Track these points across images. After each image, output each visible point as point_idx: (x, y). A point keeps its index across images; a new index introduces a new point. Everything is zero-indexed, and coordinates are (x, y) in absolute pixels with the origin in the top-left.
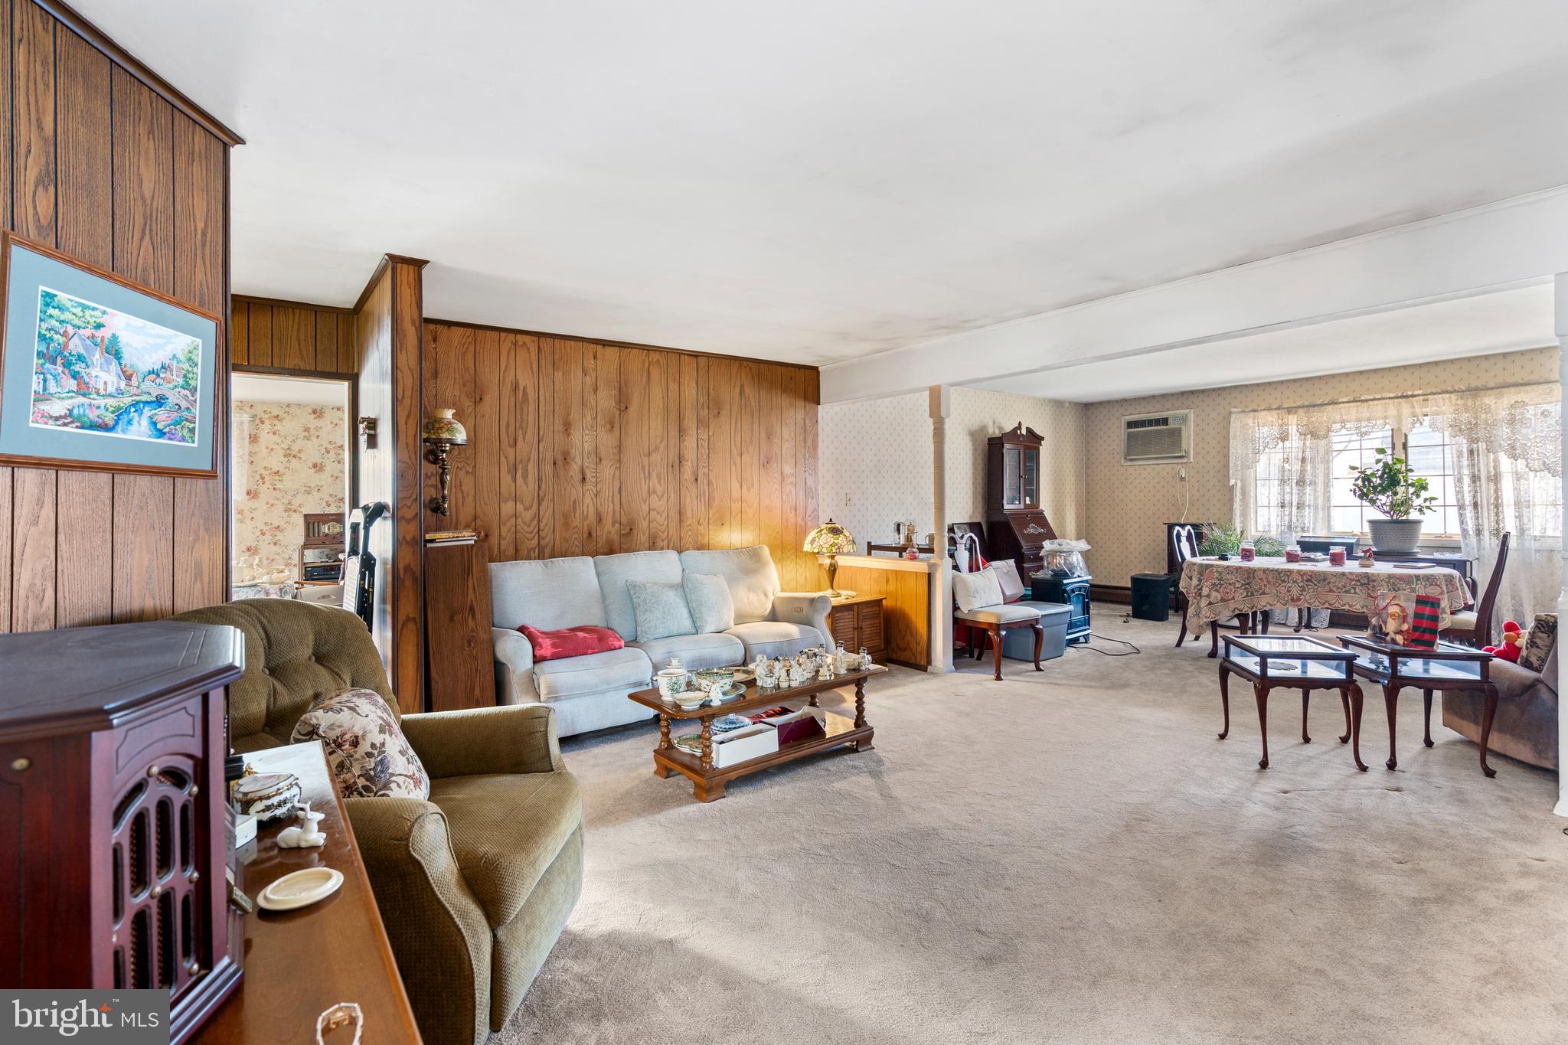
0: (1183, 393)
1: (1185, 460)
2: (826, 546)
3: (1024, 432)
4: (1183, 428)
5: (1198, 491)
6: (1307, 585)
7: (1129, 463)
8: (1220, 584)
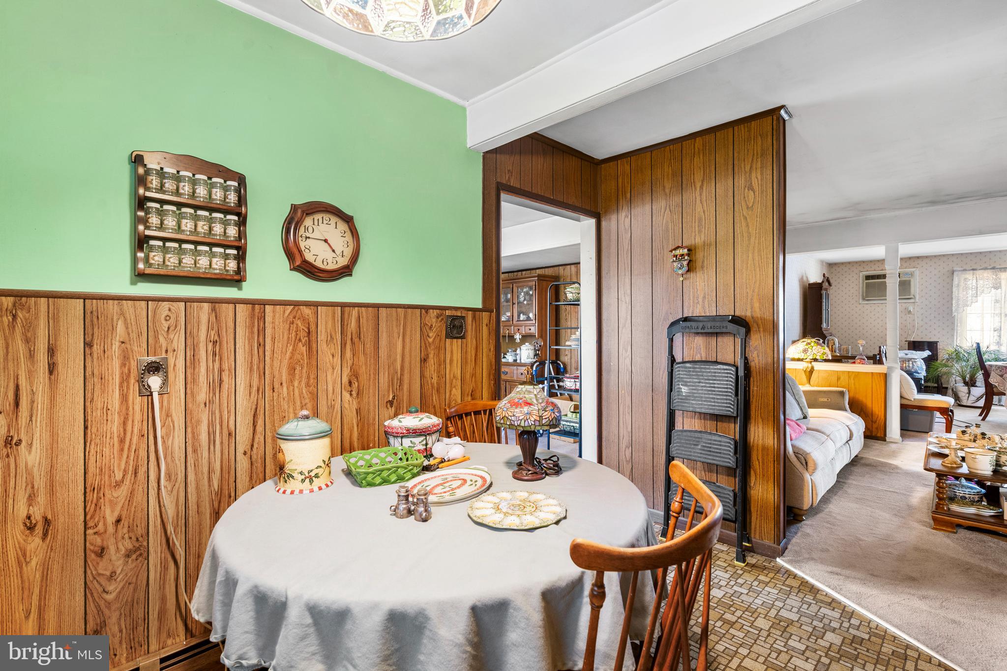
0: (910, 258)
1: (912, 301)
2: (819, 354)
4: (912, 280)
5: (922, 320)
7: (866, 302)
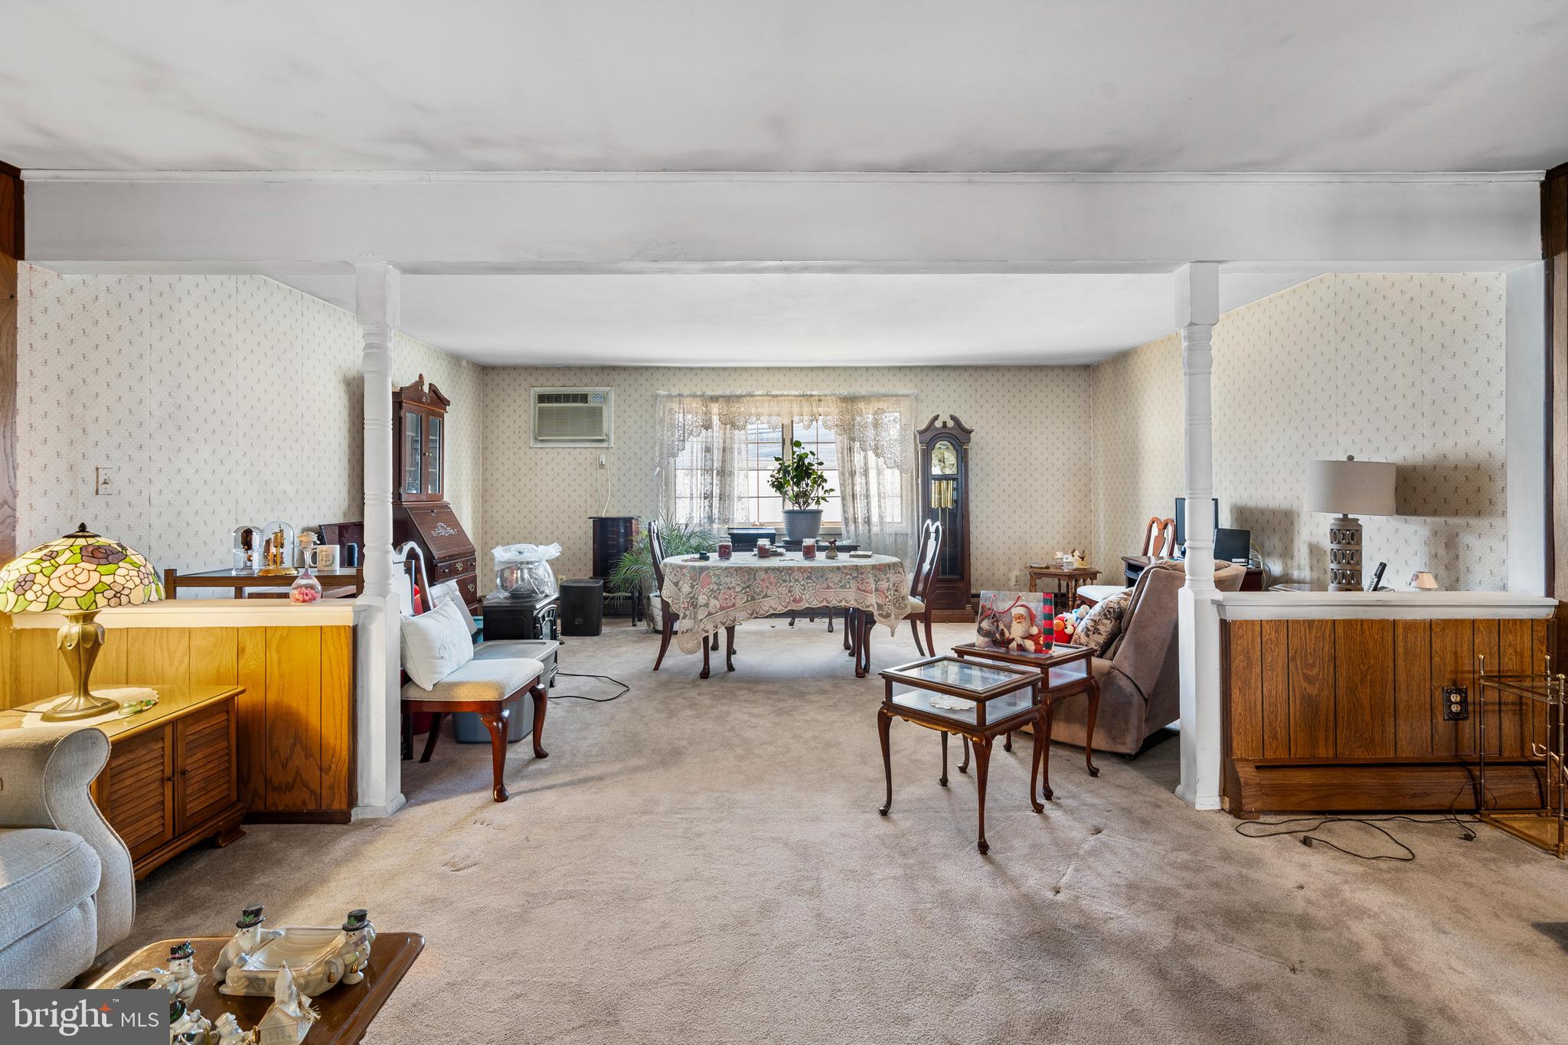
0: (603, 368)
1: (604, 445)
2: (74, 593)
3: (426, 389)
4: (604, 407)
5: (619, 480)
6: (807, 583)
7: (540, 445)
8: (719, 589)
